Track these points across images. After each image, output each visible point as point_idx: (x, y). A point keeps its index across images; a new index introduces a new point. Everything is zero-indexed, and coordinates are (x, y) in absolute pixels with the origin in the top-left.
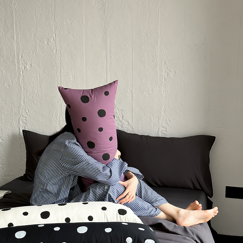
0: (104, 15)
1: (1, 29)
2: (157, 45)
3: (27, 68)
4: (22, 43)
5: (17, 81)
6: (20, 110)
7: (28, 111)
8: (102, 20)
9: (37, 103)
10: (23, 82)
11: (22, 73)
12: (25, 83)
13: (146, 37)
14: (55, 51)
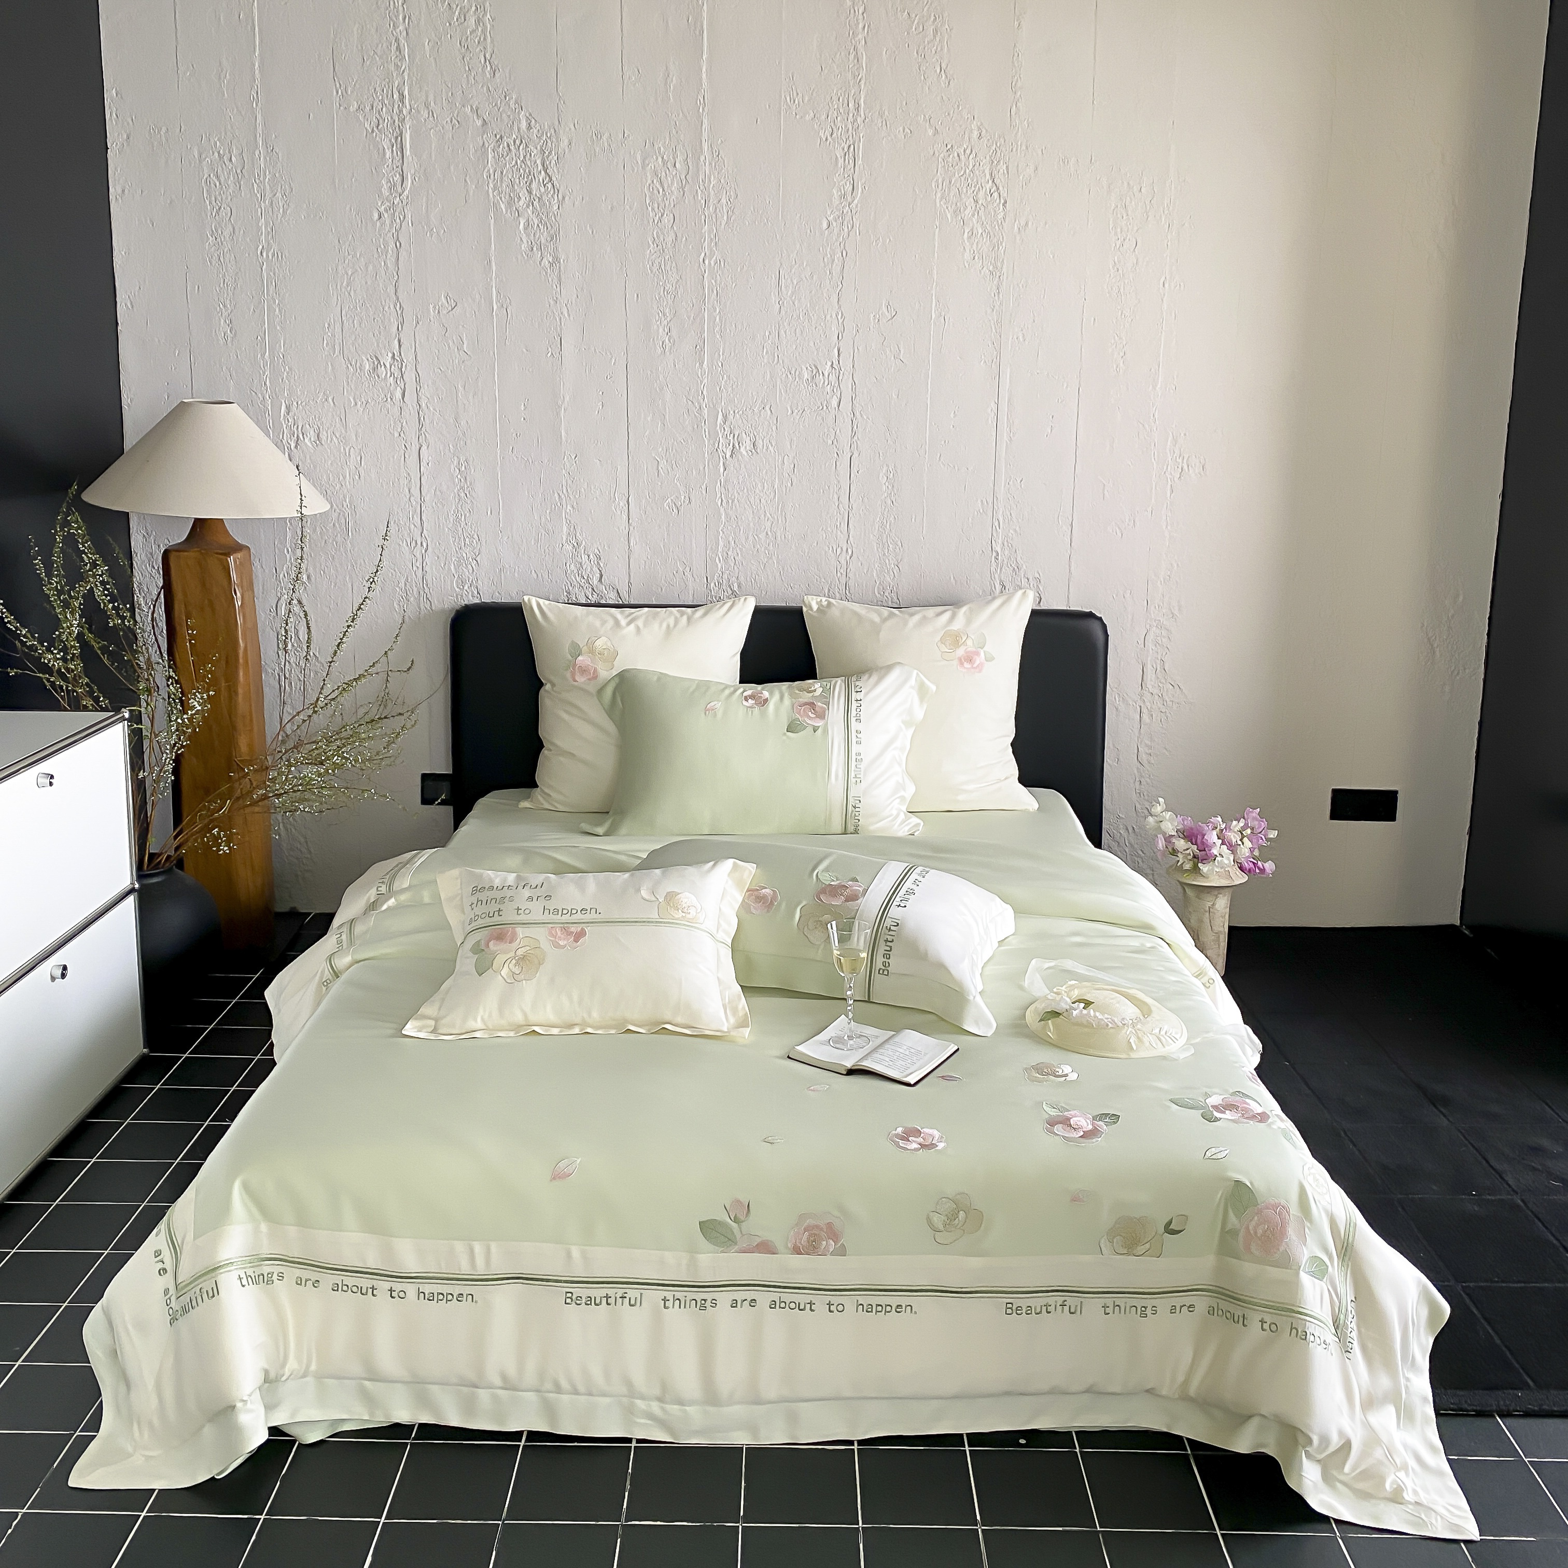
0: (998, 296)
1: (661, 330)
2: (1154, 388)
3: (741, 453)
4: (729, 377)
5: (704, 492)
6: (712, 585)
7: (738, 586)
8: (989, 311)
9: (770, 561)
10: (726, 498)
11: (722, 470)
12: (733, 501)
13: (1121, 364)
14: (834, 403)
